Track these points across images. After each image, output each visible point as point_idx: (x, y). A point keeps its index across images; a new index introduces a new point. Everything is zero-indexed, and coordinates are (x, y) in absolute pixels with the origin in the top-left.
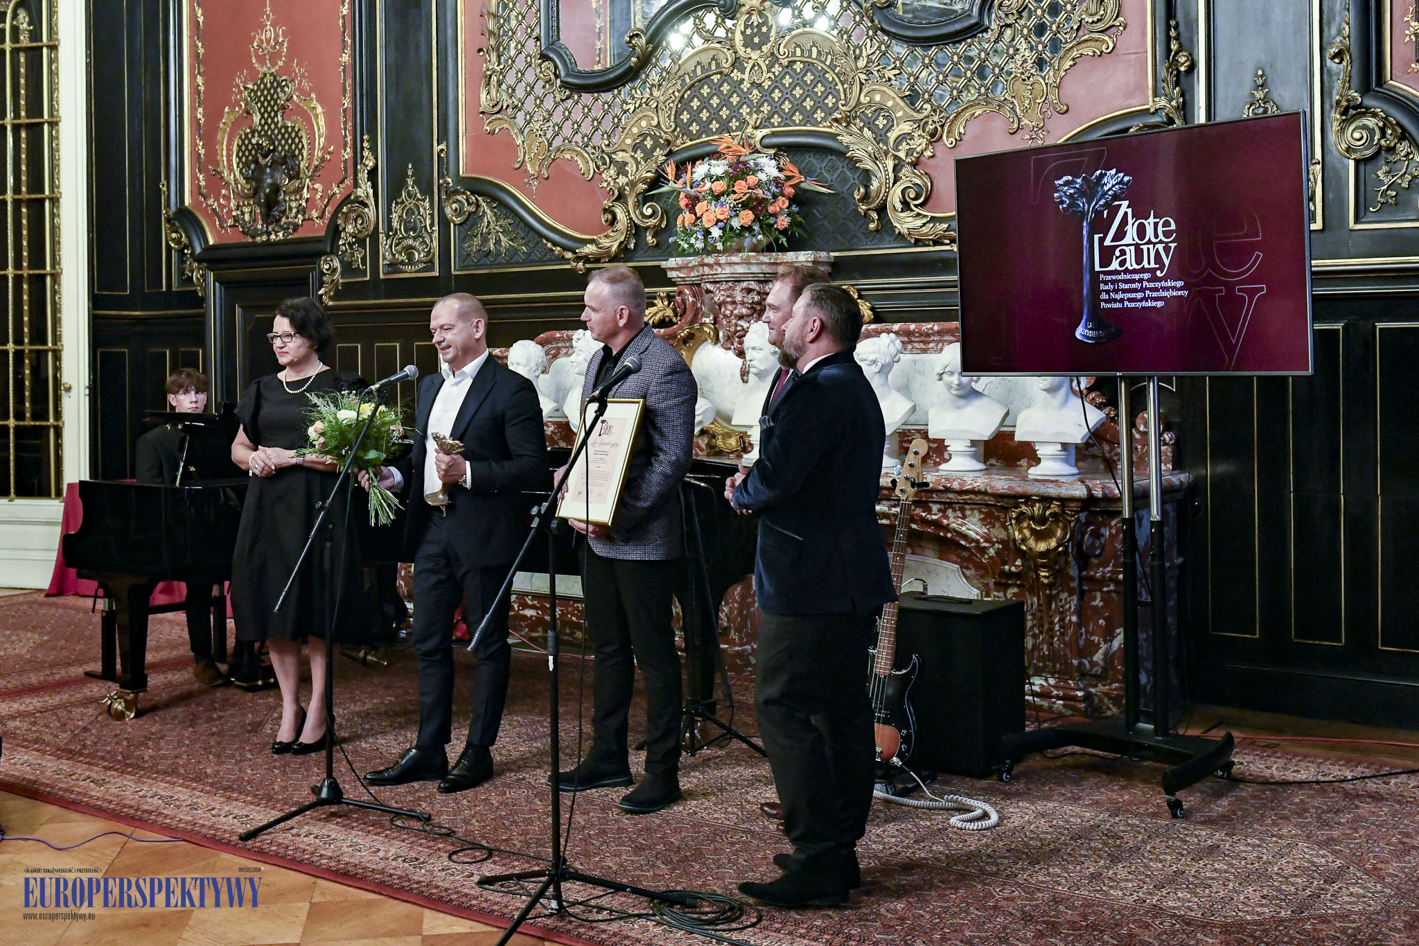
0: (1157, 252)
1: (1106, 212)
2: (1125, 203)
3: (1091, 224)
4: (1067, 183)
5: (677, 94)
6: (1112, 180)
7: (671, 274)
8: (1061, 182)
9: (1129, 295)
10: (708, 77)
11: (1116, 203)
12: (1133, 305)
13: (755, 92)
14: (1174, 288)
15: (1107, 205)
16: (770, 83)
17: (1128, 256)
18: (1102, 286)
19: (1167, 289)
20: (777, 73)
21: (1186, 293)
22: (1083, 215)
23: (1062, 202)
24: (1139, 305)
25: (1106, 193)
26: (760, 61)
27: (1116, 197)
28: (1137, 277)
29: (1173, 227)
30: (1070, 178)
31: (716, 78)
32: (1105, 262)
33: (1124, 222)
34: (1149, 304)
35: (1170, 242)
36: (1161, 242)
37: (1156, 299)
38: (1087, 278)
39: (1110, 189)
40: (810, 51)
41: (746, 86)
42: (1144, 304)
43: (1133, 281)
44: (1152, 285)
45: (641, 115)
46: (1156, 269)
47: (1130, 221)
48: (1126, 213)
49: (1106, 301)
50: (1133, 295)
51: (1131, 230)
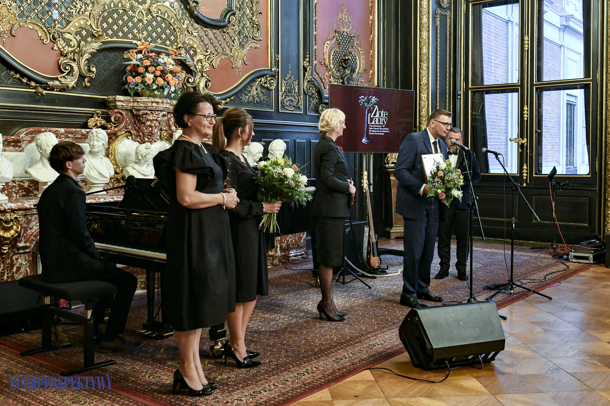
0: (383, 120)
1: (372, 108)
2: (377, 106)
3: (368, 111)
4: (363, 98)
5: (101, 13)
6: (374, 99)
7: (118, 103)
8: (361, 97)
9: (376, 131)
10: (118, 9)
11: (375, 106)
12: (377, 134)
13: (141, 24)
14: (386, 130)
15: (372, 106)
16: (147, 22)
17: (376, 121)
18: (370, 128)
19: (385, 130)
20: (150, 19)
21: (389, 131)
22: (366, 108)
23: (361, 103)
25: (372, 103)
26: (143, 11)
27: (375, 104)
28: (378, 126)
29: (387, 114)
31: (121, 11)
32: (371, 122)
33: (376, 111)
34: (381, 134)
35: (387, 118)
36: (384, 118)
37: (382, 133)
38: (366, 126)
40: (165, 14)
41: (135, 20)
42: (380, 134)
43: (377, 127)
44: (381, 129)
45: (82, 17)
46: (383, 125)
47: (378, 111)
48: (377, 109)
49: (371, 132)
51: (378, 114)
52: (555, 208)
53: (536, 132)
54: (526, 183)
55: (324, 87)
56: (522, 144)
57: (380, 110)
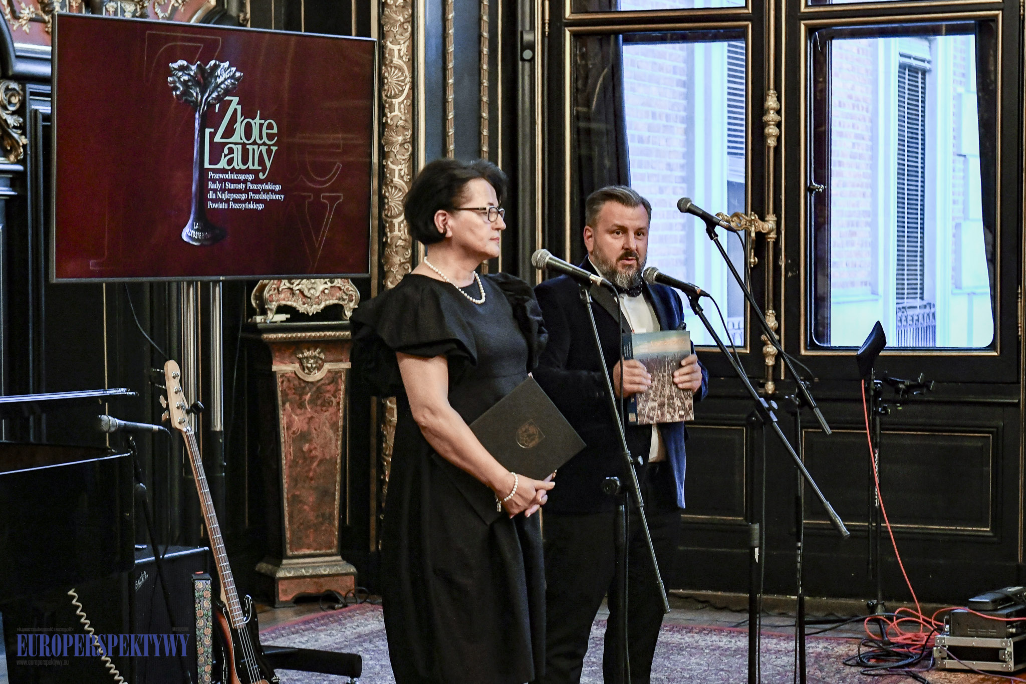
0: (261, 153)
1: (217, 106)
2: (236, 100)
3: (203, 117)
4: (182, 68)
6: (224, 73)
8: (175, 66)
9: (234, 196)
11: (227, 98)
12: (237, 206)
14: (273, 191)
15: (219, 99)
17: (235, 155)
18: (211, 185)
19: (266, 192)
21: (283, 196)
22: (196, 105)
23: (176, 89)
24: (243, 206)
25: (219, 86)
27: (228, 92)
28: (242, 177)
29: (275, 131)
30: (185, 63)
32: (214, 160)
33: (233, 119)
34: (251, 206)
35: (273, 145)
36: (264, 144)
37: (258, 201)
38: (196, 175)
39: (223, 82)
42: (246, 206)
43: (238, 181)
44: (254, 187)
46: (259, 171)
47: (239, 119)
48: (236, 110)
49: (214, 201)
50: (237, 196)
51: (239, 128)
52: (880, 473)
53: (809, 190)
54: (776, 380)
55: (13, 12)
56: (759, 234)
57: (248, 113)
